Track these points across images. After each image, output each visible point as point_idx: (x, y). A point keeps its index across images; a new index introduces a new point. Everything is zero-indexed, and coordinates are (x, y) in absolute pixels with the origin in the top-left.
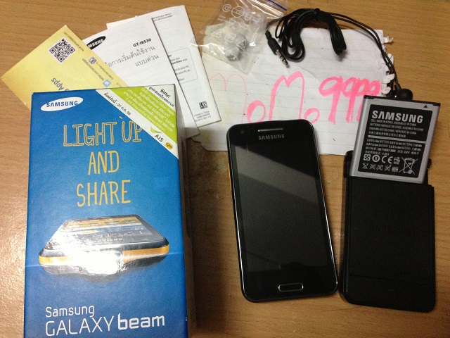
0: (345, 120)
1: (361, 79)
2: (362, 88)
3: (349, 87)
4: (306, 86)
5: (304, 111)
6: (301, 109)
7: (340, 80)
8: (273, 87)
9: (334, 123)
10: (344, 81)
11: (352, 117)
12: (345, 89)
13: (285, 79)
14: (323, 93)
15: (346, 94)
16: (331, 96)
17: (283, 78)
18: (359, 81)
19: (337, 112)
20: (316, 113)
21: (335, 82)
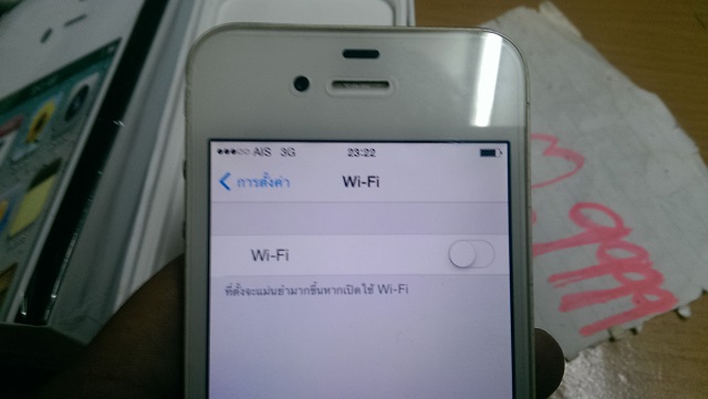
0: (549, 274)
1: (654, 267)
2: (636, 277)
3: (620, 254)
7: (621, 230)
10: (626, 239)
11: (563, 285)
12: (610, 247)
13: (555, 143)
14: (575, 214)
15: (601, 253)
16: (576, 230)
17: (554, 140)
18: (648, 265)
21: (610, 223)
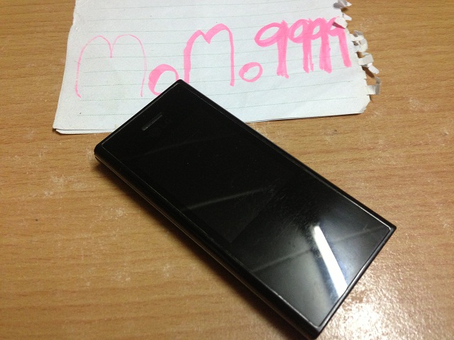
0: (302, 70)
1: (313, 20)
2: (317, 30)
3: (299, 32)
4: (234, 38)
5: (237, 70)
6: (233, 66)
7: (283, 26)
8: (185, 45)
9: (287, 77)
10: (289, 26)
11: (312, 65)
12: (293, 34)
13: (202, 33)
14: (262, 44)
15: (296, 40)
16: (275, 46)
17: (199, 33)
18: (310, 21)
19: (288, 64)
20: (257, 68)
21: (275, 30)
